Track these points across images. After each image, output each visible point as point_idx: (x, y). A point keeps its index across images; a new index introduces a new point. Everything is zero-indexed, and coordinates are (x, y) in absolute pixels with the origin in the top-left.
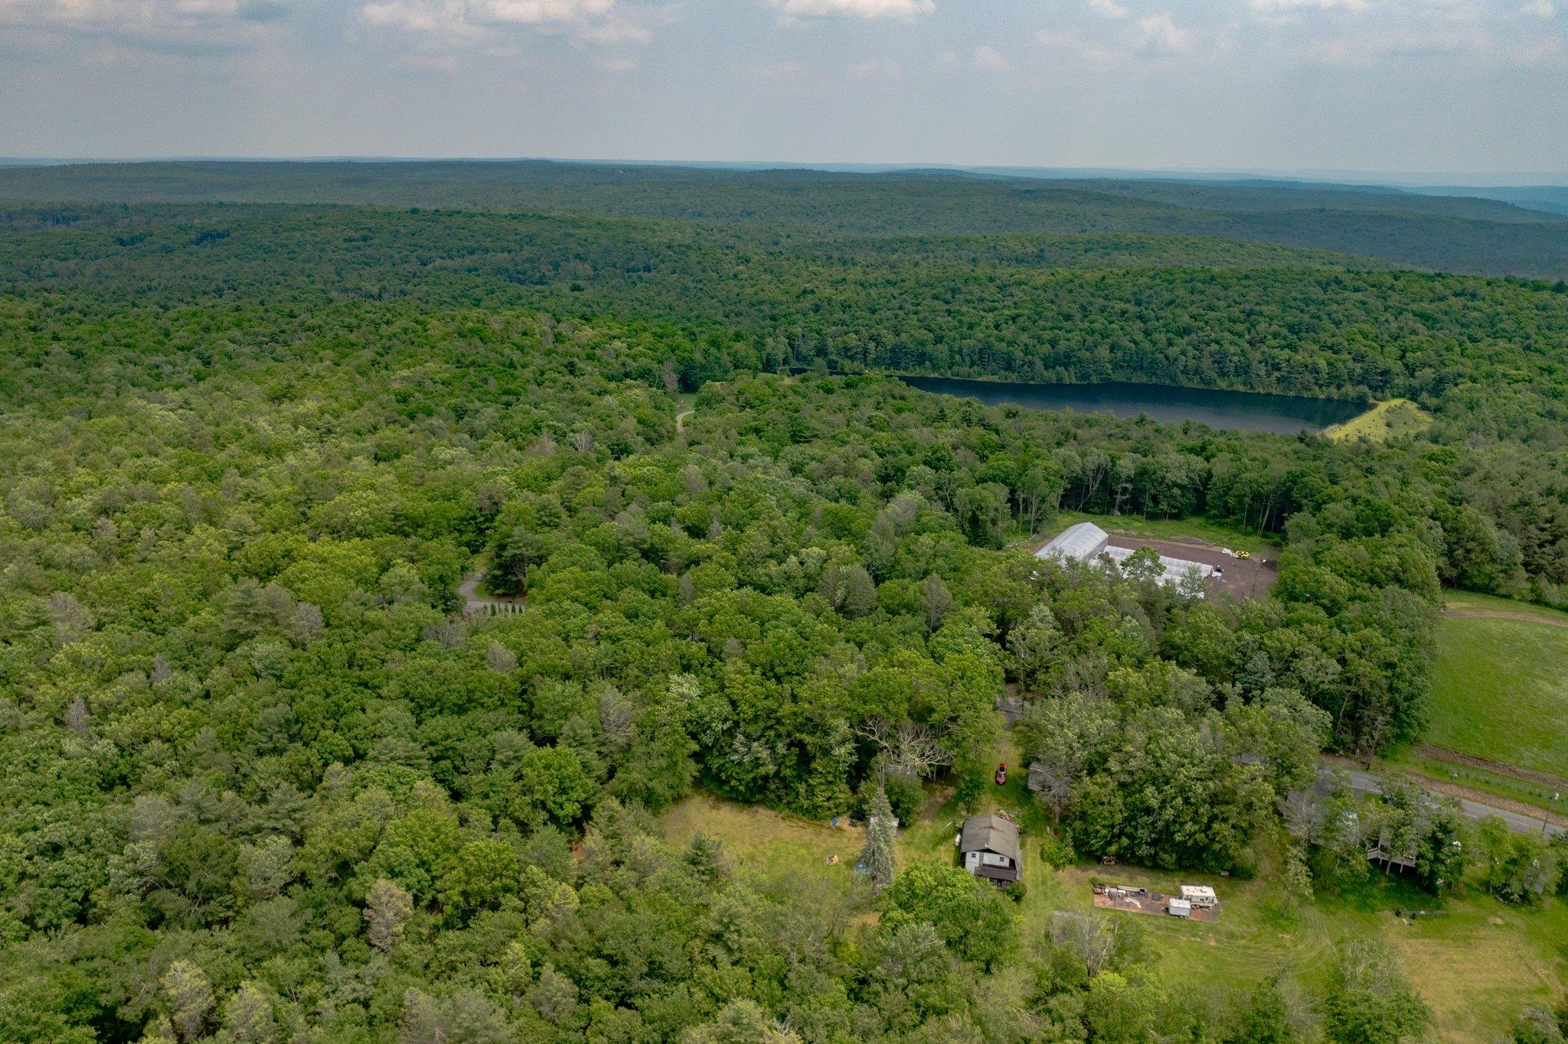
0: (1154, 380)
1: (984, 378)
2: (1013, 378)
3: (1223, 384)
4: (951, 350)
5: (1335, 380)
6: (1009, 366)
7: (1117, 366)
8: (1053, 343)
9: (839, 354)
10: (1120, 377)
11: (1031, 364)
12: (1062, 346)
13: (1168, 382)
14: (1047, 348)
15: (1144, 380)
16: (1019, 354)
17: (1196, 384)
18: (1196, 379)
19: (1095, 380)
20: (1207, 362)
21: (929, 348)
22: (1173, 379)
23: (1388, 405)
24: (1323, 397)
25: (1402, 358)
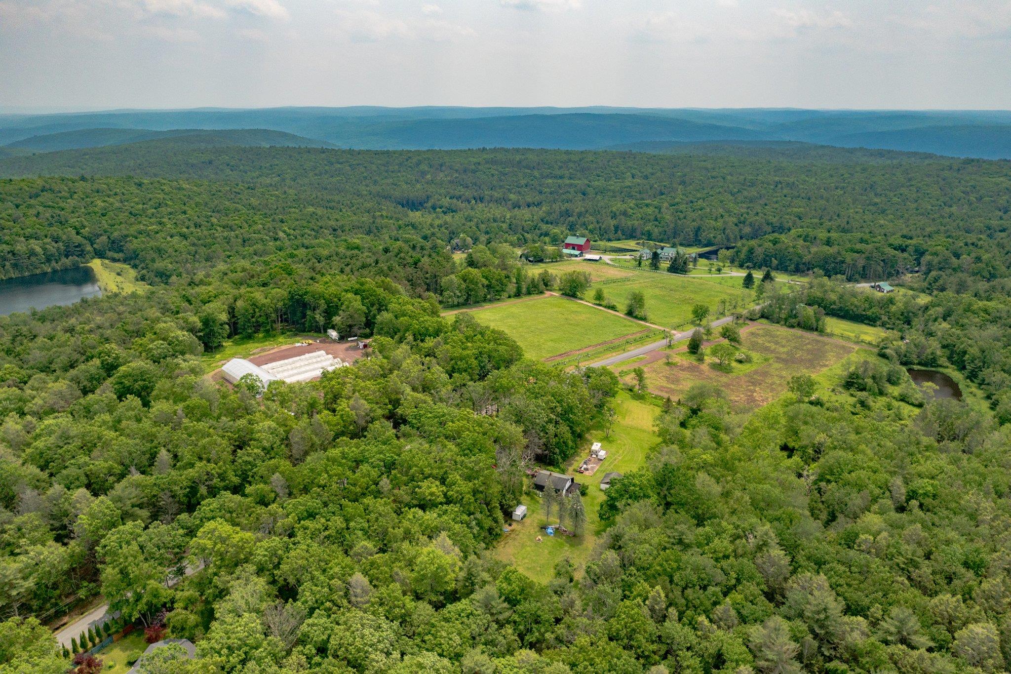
5: (50, 257)
23: (96, 264)
24: (49, 270)
25: (78, 233)
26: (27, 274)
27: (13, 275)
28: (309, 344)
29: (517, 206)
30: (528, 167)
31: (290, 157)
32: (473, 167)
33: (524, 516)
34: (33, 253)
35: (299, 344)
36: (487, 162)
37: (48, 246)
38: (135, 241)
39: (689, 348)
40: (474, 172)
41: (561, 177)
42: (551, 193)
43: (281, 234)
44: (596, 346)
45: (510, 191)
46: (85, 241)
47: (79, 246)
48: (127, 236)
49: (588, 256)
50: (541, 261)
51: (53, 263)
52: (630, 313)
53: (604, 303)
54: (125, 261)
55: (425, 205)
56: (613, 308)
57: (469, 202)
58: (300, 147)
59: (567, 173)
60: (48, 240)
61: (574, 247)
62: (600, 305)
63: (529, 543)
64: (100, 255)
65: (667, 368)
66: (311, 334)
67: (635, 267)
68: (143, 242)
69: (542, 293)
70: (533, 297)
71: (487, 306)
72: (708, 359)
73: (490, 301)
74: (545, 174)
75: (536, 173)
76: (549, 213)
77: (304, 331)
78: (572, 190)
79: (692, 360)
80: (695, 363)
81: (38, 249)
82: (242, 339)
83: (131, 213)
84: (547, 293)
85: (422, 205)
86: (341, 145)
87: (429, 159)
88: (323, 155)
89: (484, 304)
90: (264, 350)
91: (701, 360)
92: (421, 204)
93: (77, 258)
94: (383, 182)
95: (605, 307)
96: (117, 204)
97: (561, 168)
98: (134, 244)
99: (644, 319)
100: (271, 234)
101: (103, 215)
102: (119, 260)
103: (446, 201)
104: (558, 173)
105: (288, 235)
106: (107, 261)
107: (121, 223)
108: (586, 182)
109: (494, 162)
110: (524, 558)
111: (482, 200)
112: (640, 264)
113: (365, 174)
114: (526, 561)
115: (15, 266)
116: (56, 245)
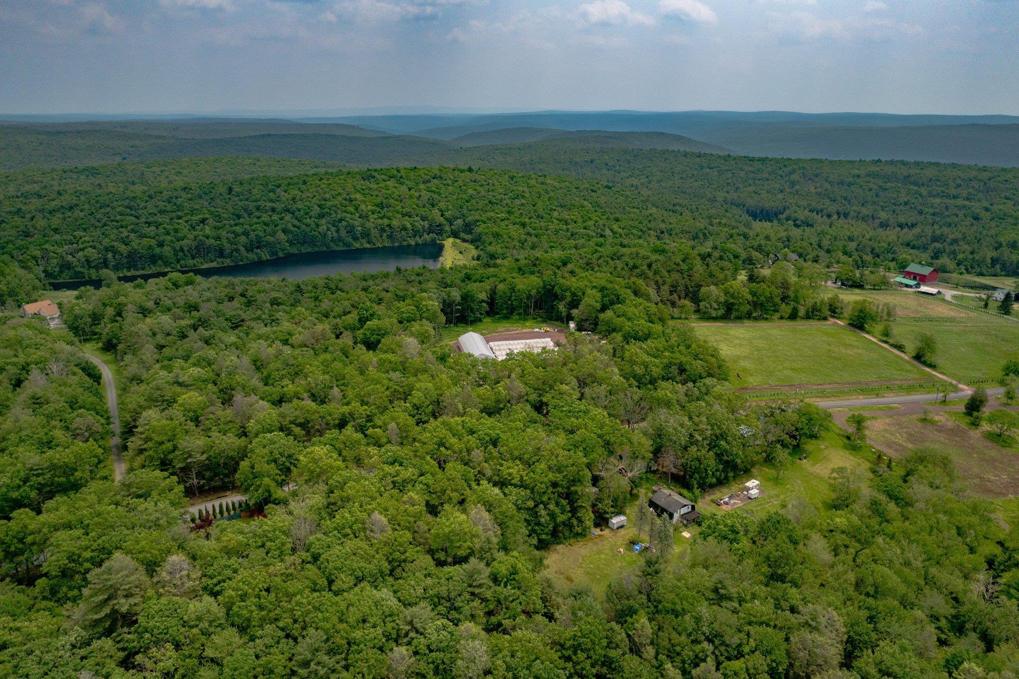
0: (316, 249)
1: (205, 266)
2: (228, 262)
3: (357, 245)
4: (175, 250)
5: (416, 233)
6: (221, 253)
7: (291, 244)
8: (245, 233)
9: (83, 267)
10: (294, 250)
11: (237, 250)
12: (252, 235)
13: (325, 249)
14: (243, 239)
15: (310, 250)
16: (227, 245)
17: (341, 248)
18: (341, 244)
19: (281, 255)
20: (343, 233)
21: (158, 250)
22: (327, 247)
23: (449, 242)
24: (413, 243)
25: (442, 215)
26: (396, 244)
27: (387, 244)
28: (546, 331)
29: (884, 225)
30: (916, 184)
31: (666, 159)
32: (851, 179)
33: (622, 527)
34: (404, 229)
35: (537, 330)
36: (868, 175)
37: (417, 224)
38: (483, 225)
39: (966, 408)
40: (850, 184)
41: (955, 197)
42: (934, 214)
43: (608, 232)
44: (844, 384)
45: (883, 209)
46: (445, 222)
47: (440, 225)
48: (478, 221)
49: (924, 288)
50: (860, 287)
51: (417, 238)
52: (918, 357)
53: (891, 341)
54: (472, 242)
55: (780, 216)
56: (900, 348)
57: (829, 216)
58: (679, 151)
59: (964, 193)
60: (418, 218)
61: (914, 276)
62: (886, 342)
63: (607, 552)
64: (455, 235)
65: (919, 425)
66: (556, 323)
67: (976, 309)
68: (488, 228)
69: (825, 319)
70: (811, 322)
71: (747, 323)
72: (986, 427)
73: (756, 319)
74: (935, 193)
75: (924, 191)
76: (919, 237)
77: (551, 320)
78: (961, 214)
79: (964, 422)
80: (964, 426)
81: (409, 226)
82: (500, 318)
83: (490, 202)
84: (832, 321)
85: (777, 217)
86: (739, 151)
87: (804, 168)
88: (698, 159)
89: (746, 321)
90: (508, 330)
91: (975, 424)
92: (776, 215)
93: (435, 236)
94: (746, 189)
95: (892, 345)
96: (483, 193)
97: (959, 186)
98: (480, 229)
99: (932, 366)
100: (599, 230)
101: (467, 201)
102: (467, 241)
103: (802, 215)
104: (953, 191)
105: (614, 233)
106: (458, 241)
107: (478, 210)
108: (986, 205)
109: (875, 175)
110: (591, 563)
111: (846, 215)
112: (986, 305)
113: (730, 181)
114: (592, 566)
115: (390, 237)
116: (422, 223)
